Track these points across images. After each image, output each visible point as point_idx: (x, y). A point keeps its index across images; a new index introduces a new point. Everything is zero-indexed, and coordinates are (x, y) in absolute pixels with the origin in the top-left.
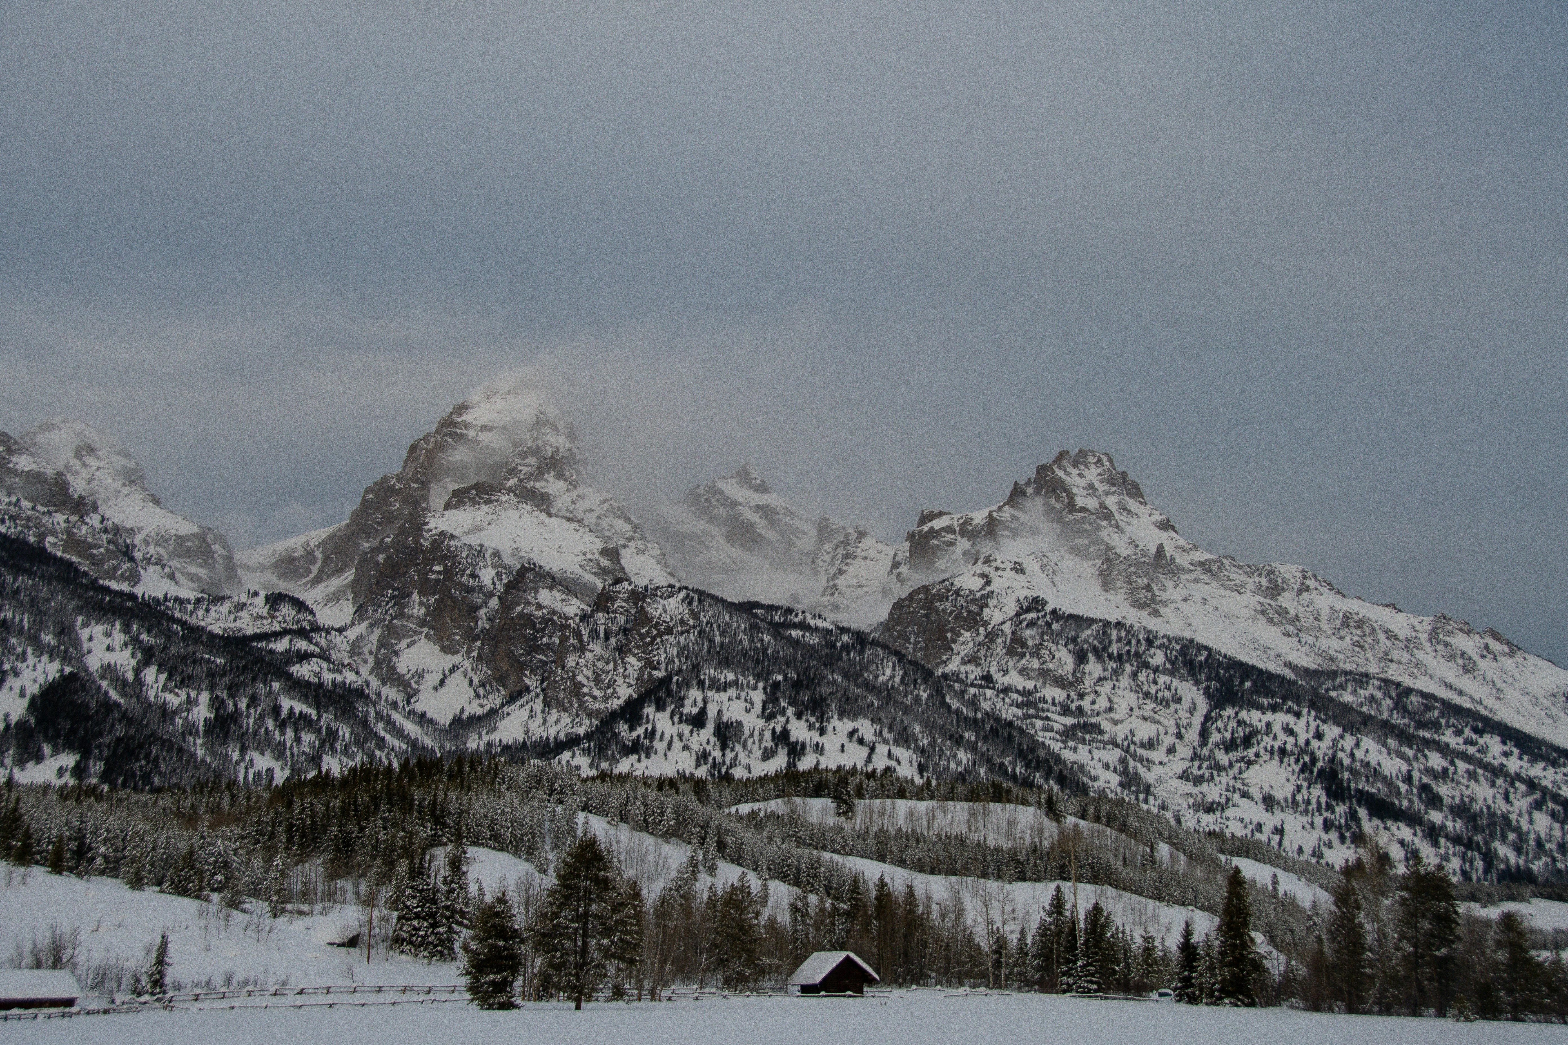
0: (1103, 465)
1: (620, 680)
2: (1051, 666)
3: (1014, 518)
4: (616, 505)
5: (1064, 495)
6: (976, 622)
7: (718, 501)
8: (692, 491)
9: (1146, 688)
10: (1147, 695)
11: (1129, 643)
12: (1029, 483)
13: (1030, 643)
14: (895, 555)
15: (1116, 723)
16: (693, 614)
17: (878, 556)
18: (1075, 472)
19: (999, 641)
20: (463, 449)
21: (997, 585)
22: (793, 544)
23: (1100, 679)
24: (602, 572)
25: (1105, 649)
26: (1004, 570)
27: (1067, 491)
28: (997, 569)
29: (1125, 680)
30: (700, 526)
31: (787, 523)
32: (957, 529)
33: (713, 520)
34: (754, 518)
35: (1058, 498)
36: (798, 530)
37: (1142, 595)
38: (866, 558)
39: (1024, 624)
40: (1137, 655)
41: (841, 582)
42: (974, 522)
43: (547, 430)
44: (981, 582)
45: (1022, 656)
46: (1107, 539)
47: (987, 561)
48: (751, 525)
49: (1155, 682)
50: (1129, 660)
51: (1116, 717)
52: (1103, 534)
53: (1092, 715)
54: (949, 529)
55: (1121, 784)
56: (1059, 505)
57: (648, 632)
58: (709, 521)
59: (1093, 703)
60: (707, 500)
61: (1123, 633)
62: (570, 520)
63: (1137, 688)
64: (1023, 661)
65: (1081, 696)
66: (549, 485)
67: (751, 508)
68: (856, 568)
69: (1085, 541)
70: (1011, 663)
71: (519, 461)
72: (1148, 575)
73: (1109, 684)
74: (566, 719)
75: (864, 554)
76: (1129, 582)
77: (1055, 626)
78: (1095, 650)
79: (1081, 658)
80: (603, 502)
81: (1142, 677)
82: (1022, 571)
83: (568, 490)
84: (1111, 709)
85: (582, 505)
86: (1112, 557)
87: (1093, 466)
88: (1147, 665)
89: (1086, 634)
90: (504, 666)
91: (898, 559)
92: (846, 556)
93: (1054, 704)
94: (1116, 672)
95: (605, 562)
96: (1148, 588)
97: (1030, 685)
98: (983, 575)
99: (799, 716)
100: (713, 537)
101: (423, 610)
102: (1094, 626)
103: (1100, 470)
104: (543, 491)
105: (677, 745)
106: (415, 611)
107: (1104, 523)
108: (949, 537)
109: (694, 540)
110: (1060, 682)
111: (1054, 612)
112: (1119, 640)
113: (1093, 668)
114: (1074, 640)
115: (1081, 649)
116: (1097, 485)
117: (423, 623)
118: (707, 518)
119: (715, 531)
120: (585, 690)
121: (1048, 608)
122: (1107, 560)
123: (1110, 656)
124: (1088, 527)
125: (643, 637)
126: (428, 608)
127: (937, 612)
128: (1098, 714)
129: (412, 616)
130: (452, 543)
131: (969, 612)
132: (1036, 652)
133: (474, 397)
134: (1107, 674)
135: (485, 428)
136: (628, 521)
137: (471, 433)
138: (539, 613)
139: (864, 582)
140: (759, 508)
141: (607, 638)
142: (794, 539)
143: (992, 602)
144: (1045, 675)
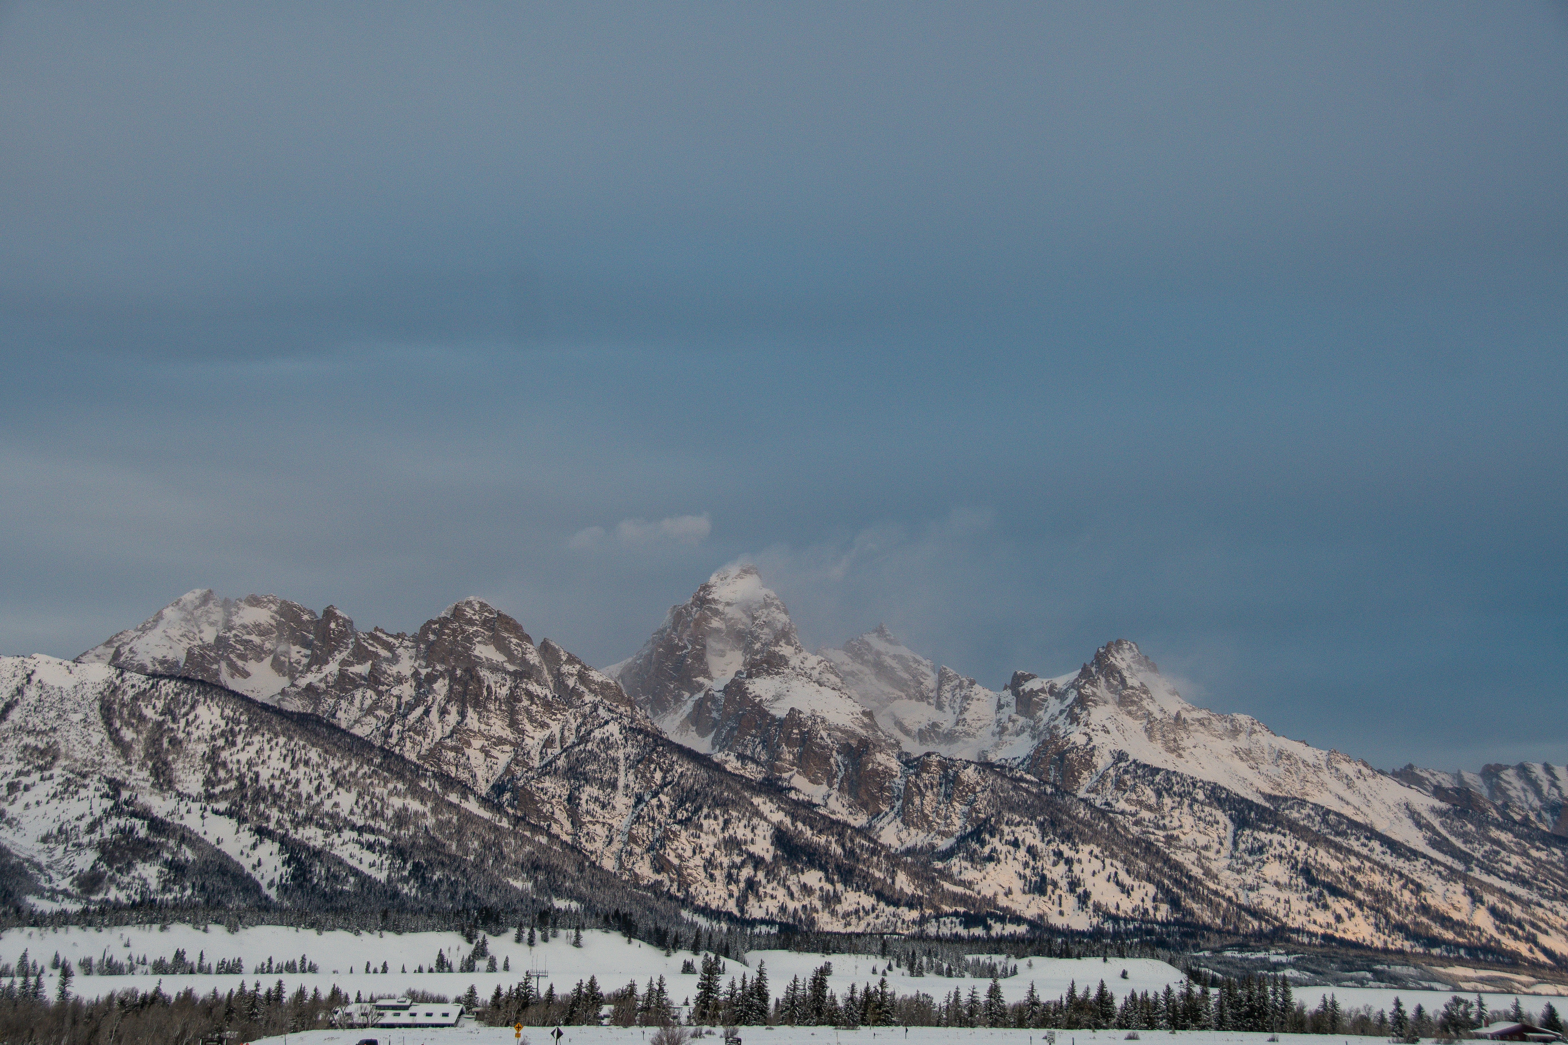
0: (1133, 651)
1: (953, 815)
2: (1144, 799)
3: (1094, 694)
4: (828, 665)
5: (1117, 675)
6: (1090, 766)
7: (867, 650)
8: (849, 642)
9: (1198, 814)
10: (1200, 818)
11: (1183, 785)
12: (1092, 664)
13: (1128, 783)
14: (999, 700)
15: (1184, 834)
17: (986, 699)
18: (1118, 657)
19: (1109, 780)
20: (717, 619)
21: (1096, 741)
22: (922, 683)
23: (1172, 808)
24: (865, 726)
25: (1171, 789)
26: (1097, 731)
27: (1119, 673)
28: (1093, 730)
29: (1186, 809)
30: (856, 667)
31: (916, 669)
32: (1047, 690)
33: (864, 662)
34: (894, 663)
35: (1114, 678)
36: (923, 673)
37: (1172, 744)
38: (978, 700)
39: (1121, 770)
40: (1190, 793)
41: (967, 715)
42: (1058, 686)
43: (773, 609)
44: (1085, 738)
45: (1125, 791)
46: (1147, 707)
47: (1086, 725)
48: (893, 668)
49: (1203, 811)
50: (1185, 796)
51: (1185, 831)
52: (1144, 703)
53: (1172, 829)
54: (1042, 690)
55: (1204, 874)
56: (1115, 683)
58: (862, 664)
59: (1171, 822)
60: (859, 649)
61: (1179, 779)
63: (1193, 814)
64: (1126, 795)
65: (1163, 818)
66: (783, 649)
67: (890, 657)
68: (974, 706)
69: (1135, 708)
70: (1119, 795)
71: (759, 631)
72: (1173, 731)
73: (1178, 811)
74: (922, 835)
75: (977, 697)
76: (1164, 736)
77: (1139, 772)
78: (1167, 791)
79: (1159, 795)
80: (819, 663)
81: (1195, 807)
82: (1108, 732)
83: (796, 653)
84: (1181, 826)
85: (808, 664)
86: (1152, 719)
87: (1127, 651)
88: (1196, 801)
89: (1158, 778)
90: (865, 798)
91: (1002, 702)
92: (966, 698)
93: (1149, 822)
94: (1180, 804)
95: (866, 720)
96: (1175, 740)
97: (1133, 809)
98: (1085, 734)
99: (1063, 843)
100: (866, 675)
101: (791, 757)
102: (1161, 773)
103: (1132, 654)
104: (780, 653)
105: (1010, 857)
106: (787, 757)
107: (1144, 696)
108: (1043, 696)
109: (854, 677)
110: (1149, 808)
111: (1134, 761)
112: (1178, 783)
113: (1167, 801)
114: (1152, 782)
115: (1158, 789)
116: (1133, 665)
117: (793, 764)
118: (860, 661)
119: (866, 670)
120: (931, 818)
121: (1131, 759)
122: (1150, 722)
123: (1175, 793)
124: (1136, 699)
126: (794, 755)
127: (1068, 760)
128: (1175, 829)
129: (786, 759)
130: (801, 716)
131: (1086, 759)
132: (1133, 789)
133: (713, 579)
134: (1176, 805)
135: (728, 604)
136: (837, 675)
137: (720, 607)
138: (880, 768)
139: (982, 717)
140: (895, 657)
141: (932, 789)
142: (922, 680)
143: (1096, 753)
144: (1140, 803)
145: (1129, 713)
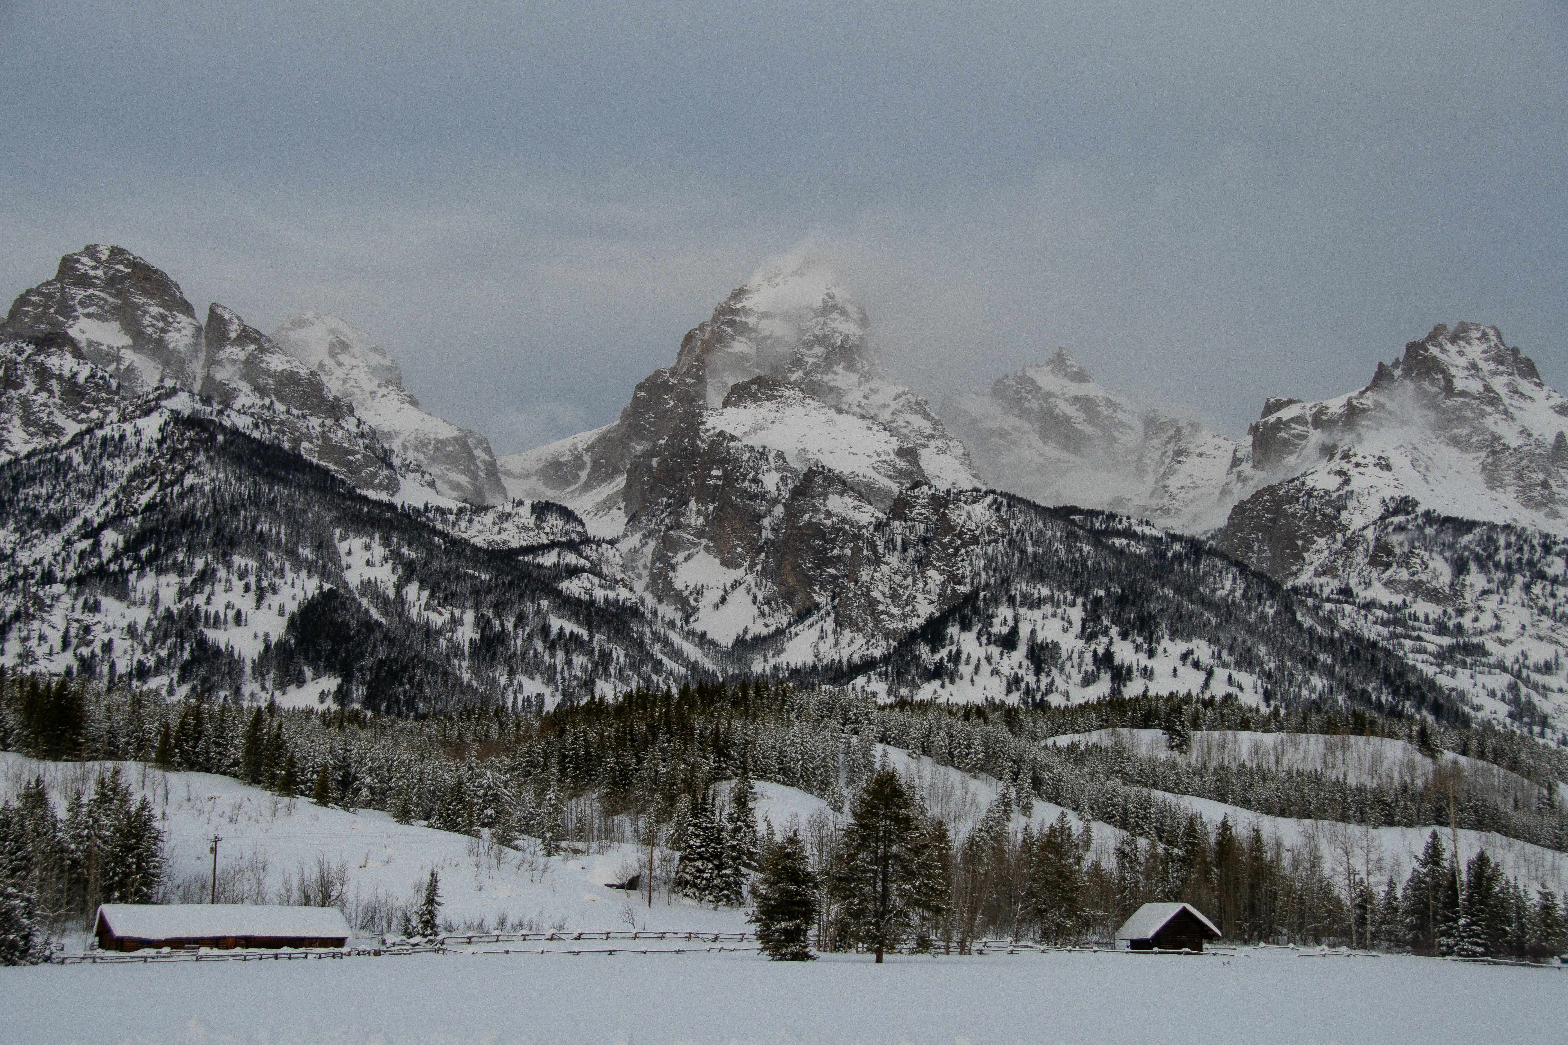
0: (1488, 340)
1: (920, 596)
2: (1424, 577)
3: (1378, 406)
4: (913, 400)
5: (1440, 376)
6: (1333, 527)
7: (1029, 392)
8: (999, 381)
9: (1541, 602)
10: (1543, 610)
11: (1520, 550)
12: (1396, 364)
13: (1398, 550)
14: (1235, 451)
15: (1503, 643)
16: (1000, 520)
17: (1216, 453)
18: (1453, 349)
19: (1360, 548)
20: (743, 339)
21: (1357, 483)
22: (1116, 440)
23: (1484, 592)
24: (899, 475)
25: (1490, 557)
26: (1366, 466)
27: (1444, 372)
28: (1357, 465)
29: (1515, 593)
30: (1009, 421)
31: (1109, 417)
32: (1310, 419)
33: (1024, 414)
34: (1070, 410)
35: (1433, 381)
36: (1121, 423)
37: (1537, 493)
38: (1201, 455)
39: (1390, 529)
40: (1531, 563)
41: (1173, 483)
42: (1330, 411)
43: (835, 315)
44: (1338, 480)
45: (1388, 566)
46: (1493, 428)
47: (1346, 456)
48: (1067, 418)
49: (1553, 595)
50: (1520, 570)
51: (1504, 636)
52: (1489, 422)
53: (1475, 634)
54: (1298, 420)
55: (1511, 715)
56: (1434, 389)
57: (951, 542)
58: (1019, 416)
59: (1476, 620)
60: (1017, 392)
61: (1513, 539)
62: (863, 417)
63: (1531, 602)
64: (1389, 572)
65: (1460, 612)
66: (838, 377)
67: (1066, 400)
68: (1190, 464)
69: (1466, 431)
70: (1375, 574)
71: (804, 351)
72: (1544, 470)
73: (1495, 598)
74: (860, 640)
75: (1200, 450)
76: (1520, 478)
77: (1429, 531)
78: (1478, 558)
79: (1460, 567)
80: (898, 396)
81: (1537, 589)
82: (1388, 468)
83: (860, 383)
84: (1497, 628)
85: (875, 400)
86: (1499, 448)
87: (1477, 342)
88: (1542, 576)
89: (1466, 539)
90: (791, 581)
91: (1239, 455)
92: (1178, 453)
93: (1427, 621)
94: (1505, 585)
95: (901, 464)
96: (1545, 485)
97: (1397, 599)
98: (1340, 473)
99: (1124, 636)
100: (1024, 433)
101: (701, 520)
102: (1477, 531)
103: (1485, 346)
104: (831, 384)
105: (985, 669)
106: (693, 521)
107: (1489, 409)
108: (1299, 429)
109: (1002, 438)
110: (1434, 596)
111: (1427, 514)
112: (1508, 545)
113: (1476, 579)
114: (1452, 546)
115: (1461, 558)
116: (1481, 364)
117: (700, 533)
118: (1017, 412)
119: (1026, 426)
120: (881, 607)
121: (1420, 510)
122: (1494, 453)
123: (1497, 565)
124: (1469, 414)
125: (945, 547)
126: (706, 517)
127: (1286, 516)
128: (1481, 633)
129: (689, 526)
130: (732, 444)
131: (1324, 515)
132: (1405, 561)
133: (755, 281)
134: (1493, 586)
135: (765, 315)
136: (927, 416)
137: (751, 321)
138: (828, 522)
139: (1199, 482)
140: (1075, 400)
141: (904, 549)
142: (1117, 435)
143: (1351, 504)
144: (1416, 587)
145: (1455, 442)
